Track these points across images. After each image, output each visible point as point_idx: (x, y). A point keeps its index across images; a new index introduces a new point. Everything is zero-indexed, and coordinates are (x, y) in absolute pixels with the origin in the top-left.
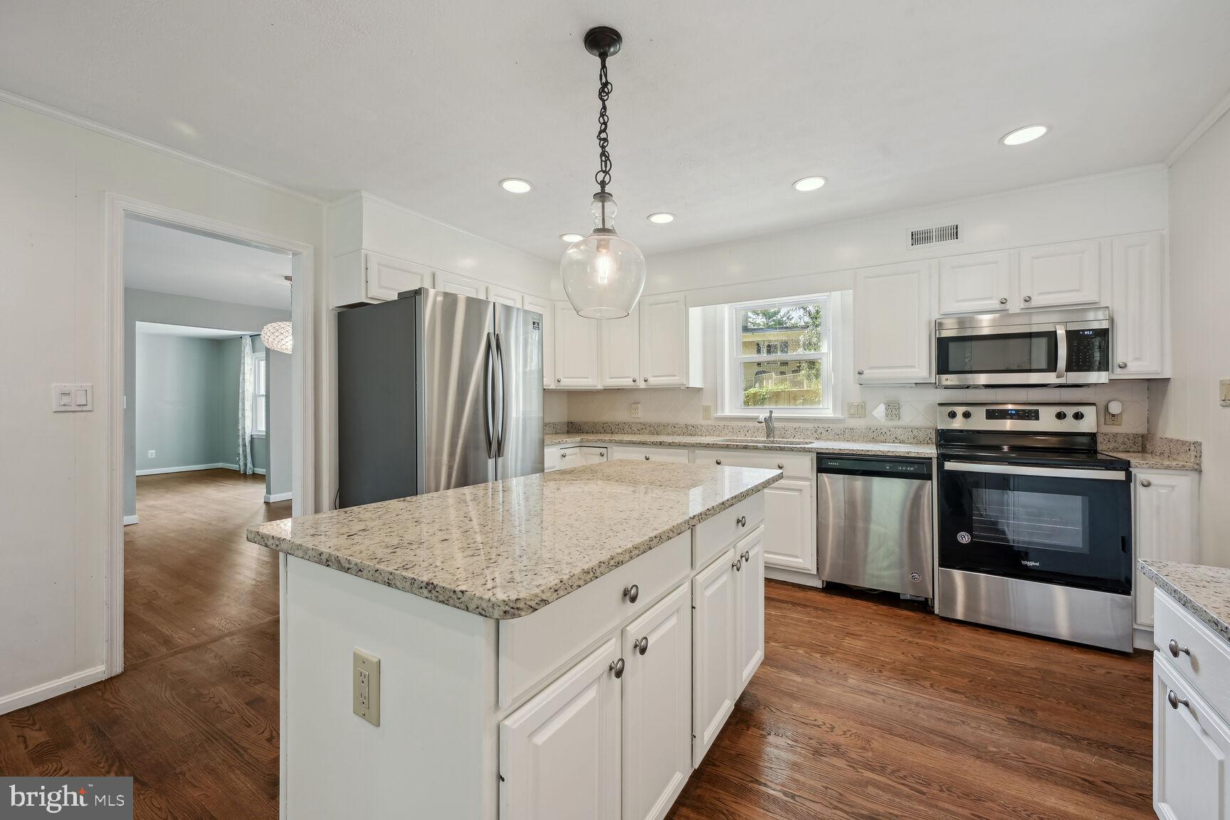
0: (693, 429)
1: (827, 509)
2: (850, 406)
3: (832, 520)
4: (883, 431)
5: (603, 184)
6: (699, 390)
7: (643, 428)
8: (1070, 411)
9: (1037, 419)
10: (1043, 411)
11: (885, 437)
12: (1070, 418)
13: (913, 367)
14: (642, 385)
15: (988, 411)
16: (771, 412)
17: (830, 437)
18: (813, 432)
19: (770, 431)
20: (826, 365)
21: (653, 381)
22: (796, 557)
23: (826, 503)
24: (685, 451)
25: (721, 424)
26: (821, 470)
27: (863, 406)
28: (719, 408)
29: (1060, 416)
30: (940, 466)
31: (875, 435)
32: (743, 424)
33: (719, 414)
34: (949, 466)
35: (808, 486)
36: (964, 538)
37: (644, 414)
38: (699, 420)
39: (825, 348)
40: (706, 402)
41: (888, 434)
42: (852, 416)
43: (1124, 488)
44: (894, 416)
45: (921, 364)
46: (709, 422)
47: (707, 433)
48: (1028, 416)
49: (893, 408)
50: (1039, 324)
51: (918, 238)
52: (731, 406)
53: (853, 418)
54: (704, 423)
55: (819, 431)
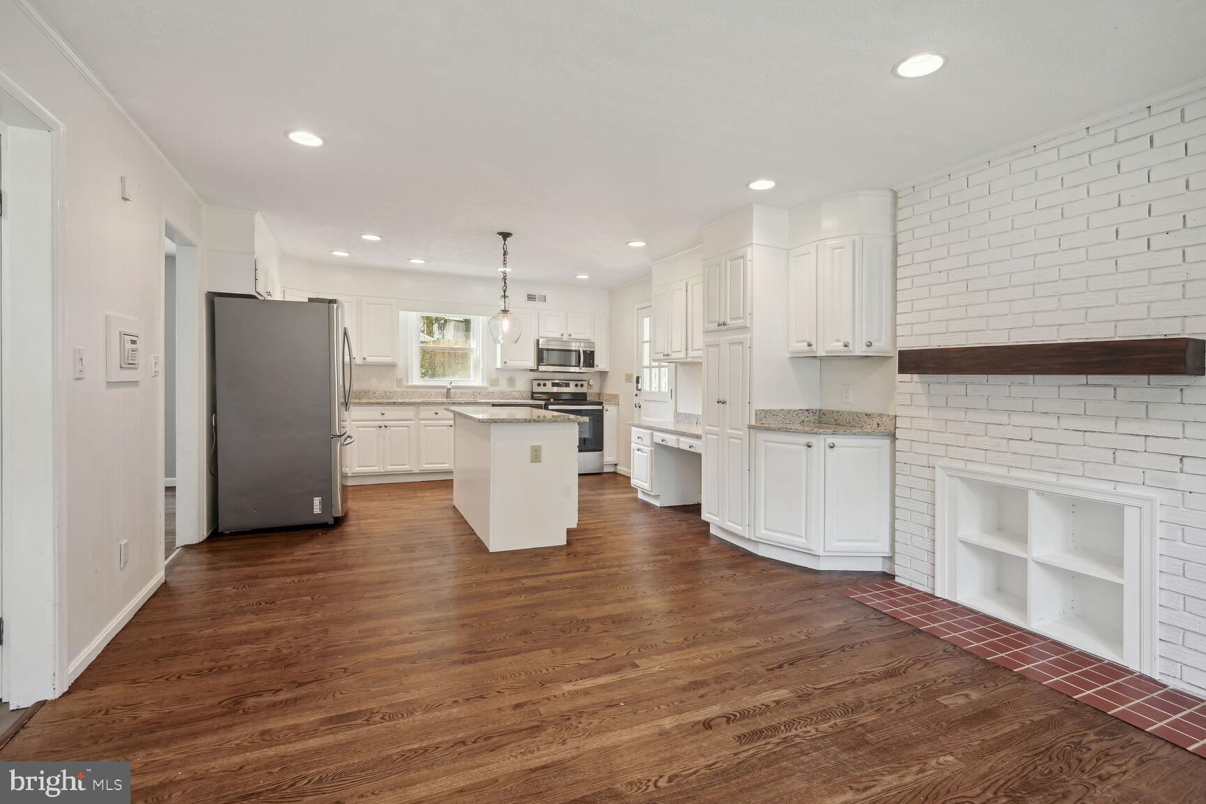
0: (390, 394)
2: (491, 380)
5: (505, 291)
6: (394, 367)
8: (580, 384)
9: (569, 386)
10: (572, 383)
12: (579, 386)
13: (526, 362)
14: (360, 361)
15: (553, 383)
16: (451, 383)
17: (481, 397)
18: (472, 394)
19: (448, 395)
20: (475, 354)
21: (370, 359)
24: (412, 408)
25: (412, 390)
27: (497, 381)
28: (410, 380)
29: (576, 386)
31: (503, 395)
32: (428, 390)
33: (410, 384)
38: (393, 387)
39: (473, 346)
40: (399, 376)
42: (492, 385)
43: (601, 411)
44: (512, 385)
45: (530, 360)
46: (402, 390)
49: (511, 381)
50: (574, 346)
51: (530, 298)
52: (416, 380)
54: (399, 390)
55: (475, 394)
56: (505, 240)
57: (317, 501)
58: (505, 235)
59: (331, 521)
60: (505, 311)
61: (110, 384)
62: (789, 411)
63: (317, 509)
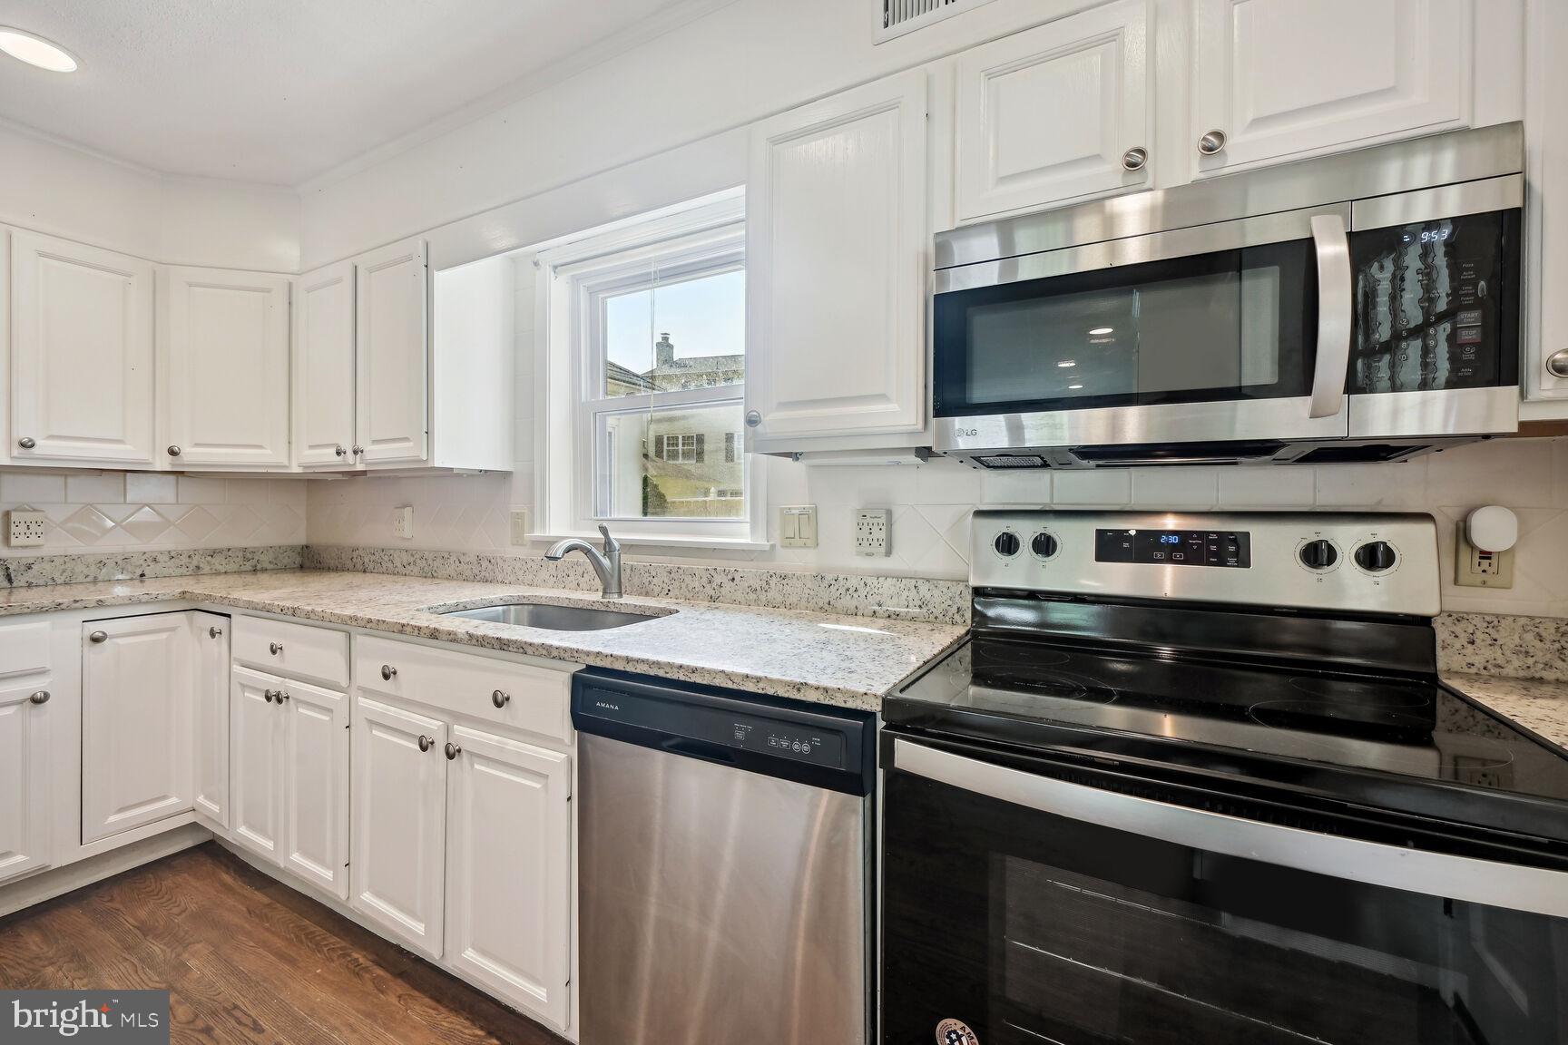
0: (490, 567)
2: (785, 515)
4: (853, 582)
6: (505, 477)
8: (1348, 538)
9: (1244, 562)
10: (1260, 535)
11: (854, 603)
12: (1346, 565)
13: (882, 397)
15: (1100, 534)
17: (739, 596)
18: (705, 580)
21: (373, 452)
27: (811, 516)
28: (537, 518)
29: (1317, 555)
31: (833, 592)
33: (538, 533)
37: (410, 530)
38: (502, 544)
40: (517, 503)
41: (862, 592)
42: (788, 542)
44: (875, 543)
45: (903, 387)
46: (520, 553)
47: (512, 578)
48: (1215, 554)
49: (876, 523)
53: (790, 546)
54: (511, 552)
55: (718, 580)
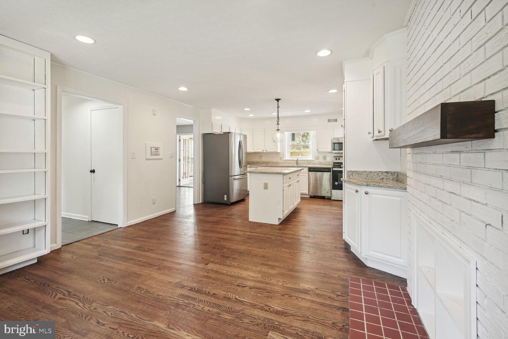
0: (278, 163)
1: (310, 179)
2: (316, 157)
3: (311, 182)
4: (322, 163)
5: (278, 122)
6: (279, 153)
7: (264, 163)
14: (265, 151)
16: (298, 158)
17: (311, 164)
18: (307, 163)
19: (297, 163)
20: (311, 147)
21: (268, 150)
22: (304, 191)
23: (310, 178)
25: (285, 161)
26: (309, 171)
27: (318, 157)
30: (332, 169)
31: (320, 163)
32: (291, 161)
33: (284, 159)
34: (334, 169)
35: (307, 175)
36: (336, 183)
37: (264, 159)
38: (279, 160)
39: (310, 143)
40: (281, 156)
41: (324, 163)
42: (316, 159)
44: (325, 160)
45: (329, 148)
46: (282, 161)
47: (281, 164)
49: (325, 158)
51: (329, 121)
52: (287, 157)
54: (281, 161)
55: (309, 163)
56: (278, 102)
57: (225, 196)
58: (278, 100)
59: (229, 203)
60: (278, 130)
61: (147, 159)
62: (371, 172)
63: (225, 199)
